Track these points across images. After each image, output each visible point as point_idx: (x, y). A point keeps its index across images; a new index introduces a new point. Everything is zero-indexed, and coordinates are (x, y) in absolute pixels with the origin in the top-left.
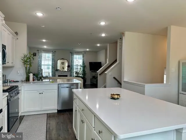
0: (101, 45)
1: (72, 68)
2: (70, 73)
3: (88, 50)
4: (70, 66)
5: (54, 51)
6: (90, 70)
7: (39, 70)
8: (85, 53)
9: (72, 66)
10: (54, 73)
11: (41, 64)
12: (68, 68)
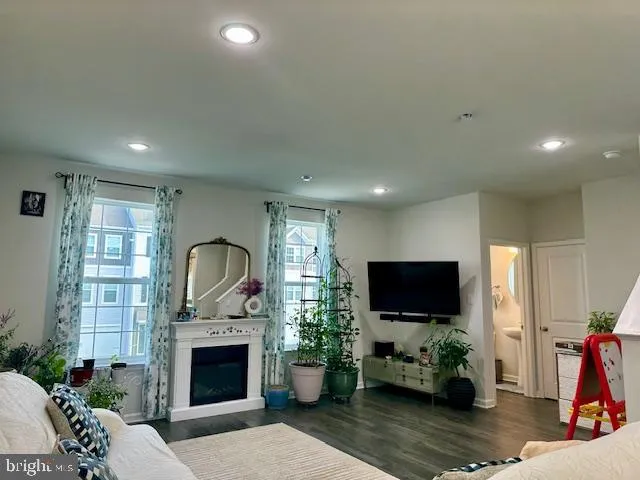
0: (569, 143)
1: (271, 300)
2: (262, 331)
3: (379, 191)
4: (264, 286)
5: (171, 191)
6: (373, 308)
7: (63, 314)
8: (339, 212)
9: (276, 286)
10: (166, 334)
11: (80, 276)
12: (254, 298)
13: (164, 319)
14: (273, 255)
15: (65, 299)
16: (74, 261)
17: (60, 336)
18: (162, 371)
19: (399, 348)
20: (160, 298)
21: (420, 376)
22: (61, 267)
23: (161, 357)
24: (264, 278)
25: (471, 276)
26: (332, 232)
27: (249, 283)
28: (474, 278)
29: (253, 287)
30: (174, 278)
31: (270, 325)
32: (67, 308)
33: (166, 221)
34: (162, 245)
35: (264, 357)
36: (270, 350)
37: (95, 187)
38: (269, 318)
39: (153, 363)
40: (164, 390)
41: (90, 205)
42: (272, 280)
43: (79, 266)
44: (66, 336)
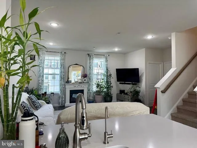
1: (90, 79)
2: (87, 86)
3: (116, 50)
4: (88, 75)
5: (63, 53)
6: (118, 81)
7: (40, 82)
8: (109, 55)
9: (91, 75)
10: (64, 86)
11: (43, 73)
12: (85, 78)
13: (63, 83)
14: (90, 68)
15: (40, 79)
16: (42, 70)
17: (40, 87)
18: (63, 95)
19: (126, 92)
20: (62, 78)
21: (128, 99)
22: (39, 71)
23: (62, 92)
24: (88, 74)
25: (142, 73)
26: (107, 61)
27: (84, 75)
28: (143, 73)
29: (85, 76)
30: (65, 74)
31: (89, 85)
32: (41, 80)
33: (62, 60)
34: (62, 66)
35: (88, 93)
36: (90, 91)
37: (45, 53)
38: (89, 83)
39: (61, 93)
40: (63, 99)
41: (45, 57)
42: (90, 74)
43: (43, 71)
44: (41, 86)
